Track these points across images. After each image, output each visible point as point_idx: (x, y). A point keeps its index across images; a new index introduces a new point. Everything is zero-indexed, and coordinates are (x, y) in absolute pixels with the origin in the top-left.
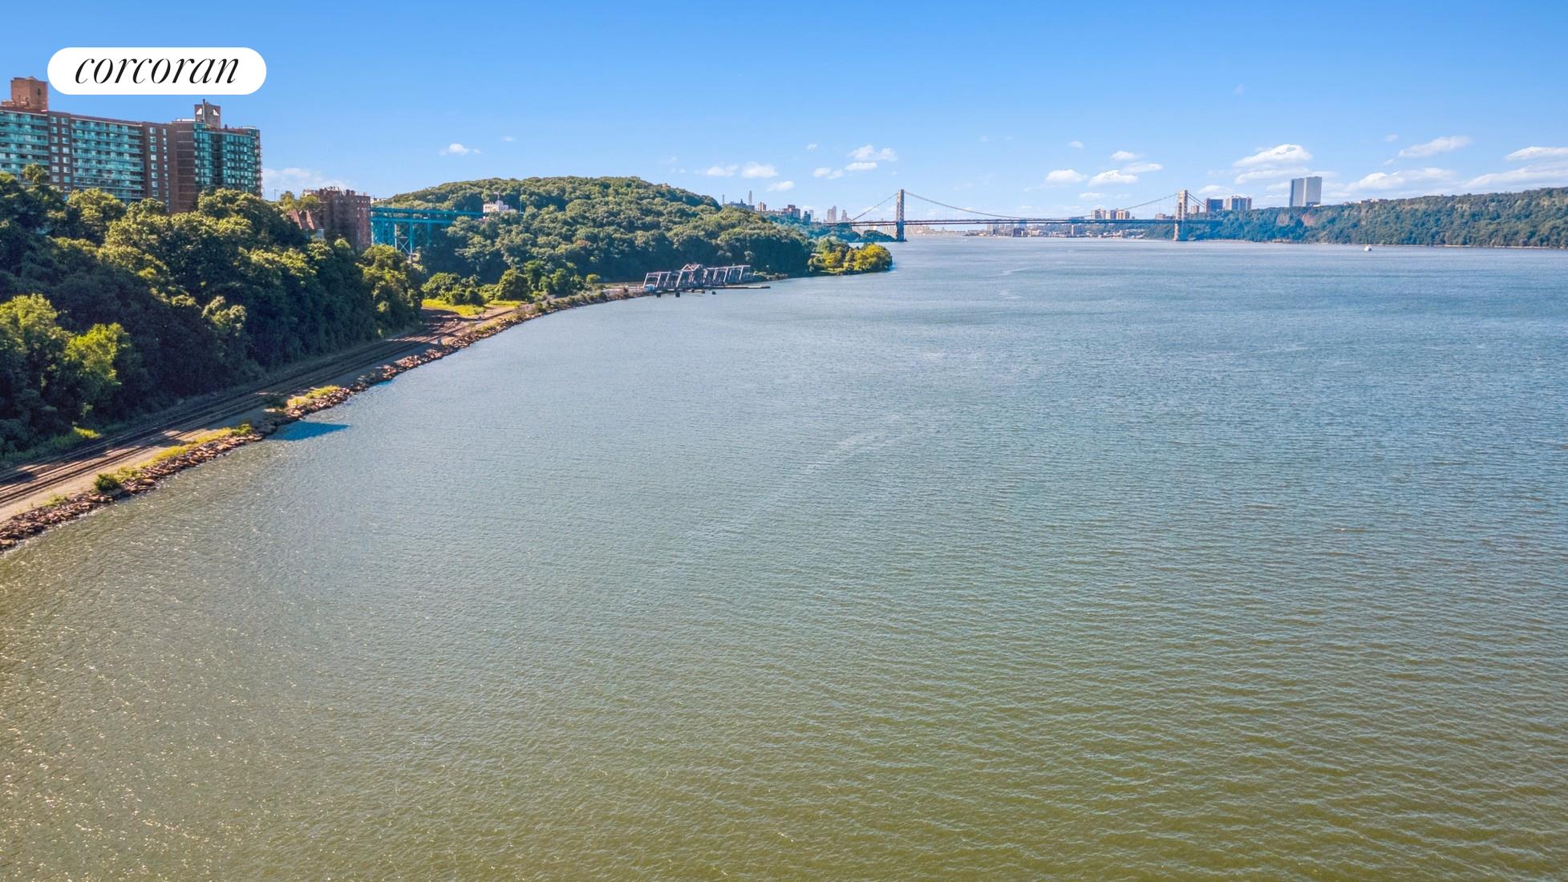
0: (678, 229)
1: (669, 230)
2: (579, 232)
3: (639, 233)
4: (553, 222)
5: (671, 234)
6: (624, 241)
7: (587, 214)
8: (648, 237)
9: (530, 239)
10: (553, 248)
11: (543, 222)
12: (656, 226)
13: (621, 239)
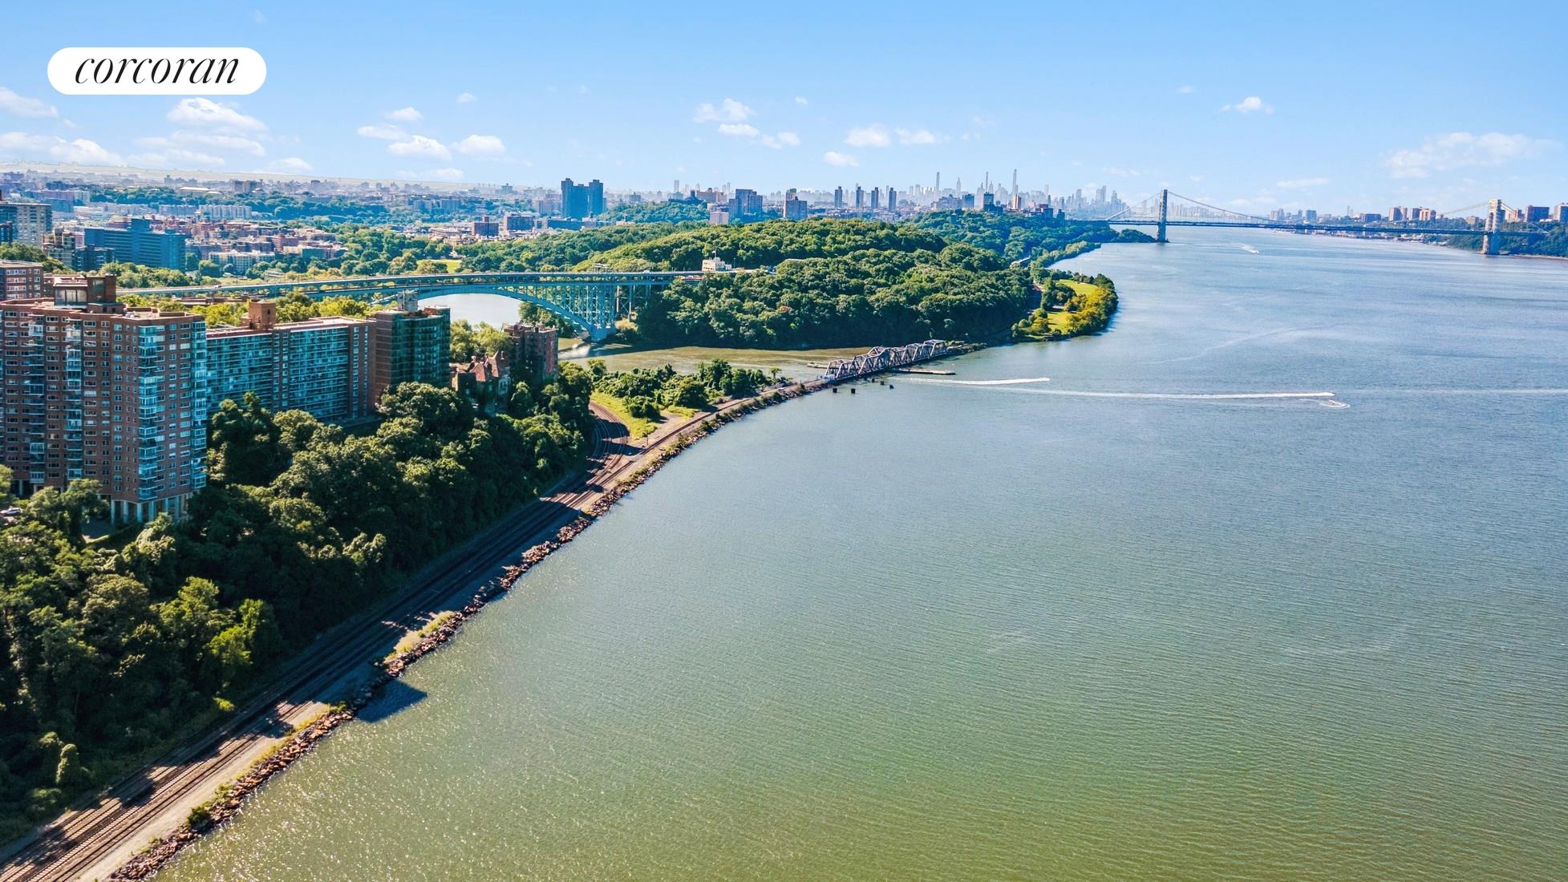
0: (881, 293)
1: (873, 293)
2: (782, 297)
3: (842, 297)
4: (760, 286)
5: (873, 298)
6: (825, 306)
7: (794, 277)
8: (849, 303)
9: (736, 304)
10: (756, 314)
11: (751, 285)
12: (859, 289)
13: (822, 305)
